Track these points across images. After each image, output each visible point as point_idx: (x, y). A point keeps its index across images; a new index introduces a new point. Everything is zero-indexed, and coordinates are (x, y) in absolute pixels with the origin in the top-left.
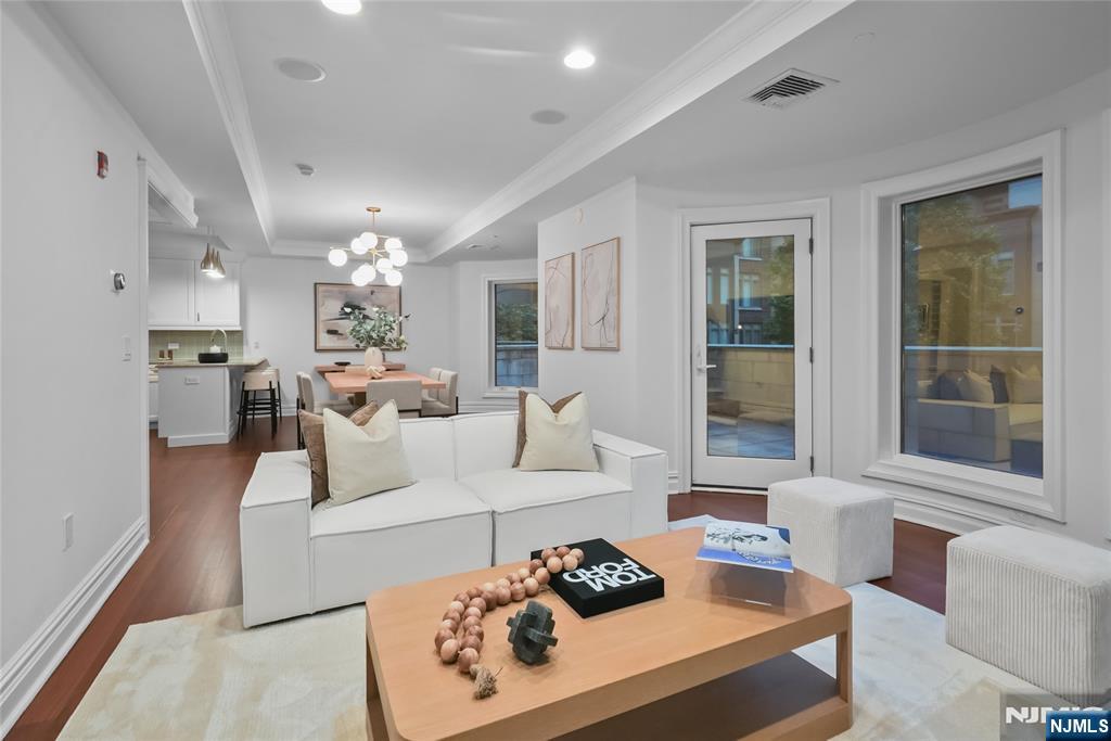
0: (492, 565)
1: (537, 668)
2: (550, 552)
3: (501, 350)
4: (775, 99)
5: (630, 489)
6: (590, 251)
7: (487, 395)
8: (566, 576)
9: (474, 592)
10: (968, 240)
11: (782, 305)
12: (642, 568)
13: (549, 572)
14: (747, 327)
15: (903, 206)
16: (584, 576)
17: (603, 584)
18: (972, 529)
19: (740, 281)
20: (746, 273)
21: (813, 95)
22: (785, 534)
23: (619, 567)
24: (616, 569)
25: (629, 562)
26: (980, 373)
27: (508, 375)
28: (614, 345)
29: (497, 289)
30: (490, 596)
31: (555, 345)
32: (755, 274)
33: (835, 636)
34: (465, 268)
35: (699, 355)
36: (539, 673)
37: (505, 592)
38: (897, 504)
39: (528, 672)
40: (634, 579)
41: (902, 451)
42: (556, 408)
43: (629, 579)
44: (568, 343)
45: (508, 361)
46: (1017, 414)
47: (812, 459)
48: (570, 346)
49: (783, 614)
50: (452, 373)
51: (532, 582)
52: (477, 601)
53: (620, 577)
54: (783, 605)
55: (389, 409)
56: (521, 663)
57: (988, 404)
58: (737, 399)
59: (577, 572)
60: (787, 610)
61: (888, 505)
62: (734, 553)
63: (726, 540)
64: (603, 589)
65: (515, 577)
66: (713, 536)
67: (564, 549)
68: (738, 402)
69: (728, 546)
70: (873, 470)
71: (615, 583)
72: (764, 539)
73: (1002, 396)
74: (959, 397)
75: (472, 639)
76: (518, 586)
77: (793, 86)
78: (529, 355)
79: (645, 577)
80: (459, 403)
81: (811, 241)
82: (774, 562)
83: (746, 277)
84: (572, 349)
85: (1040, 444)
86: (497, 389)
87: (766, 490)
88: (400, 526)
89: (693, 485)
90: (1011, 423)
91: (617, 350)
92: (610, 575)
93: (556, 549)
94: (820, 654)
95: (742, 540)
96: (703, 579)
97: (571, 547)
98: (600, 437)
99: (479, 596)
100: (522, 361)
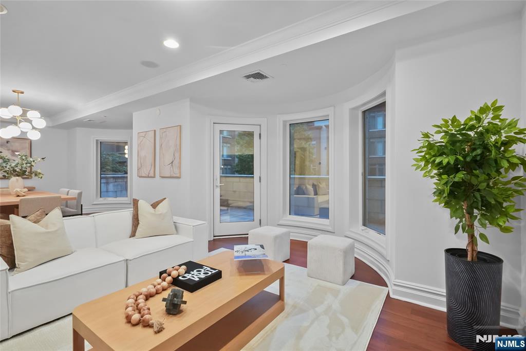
0: (126, 287)
1: (179, 315)
2: (171, 269)
3: (104, 178)
4: (252, 79)
5: (192, 240)
6: (164, 130)
7: (95, 203)
8: (180, 278)
9: (137, 294)
10: (304, 137)
11: (241, 158)
12: (212, 268)
13: (173, 278)
14: (226, 167)
15: (290, 124)
16: (189, 276)
17: (198, 278)
18: (310, 239)
19: (223, 146)
20: (225, 143)
21: (265, 80)
22: (262, 247)
23: (202, 270)
24: (201, 271)
25: (206, 267)
26: (309, 185)
27: (107, 191)
28: (178, 175)
29: (102, 144)
30: (146, 293)
31: (144, 175)
32: (229, 143)
33: (279, 280)
34: (80, 132)
35: (216, 179)
36: (181, 316)
37: (153, 290)
38: (291, 234)
39: (175, 318)
40: (210, 273)
41: (290, 214)
42: (154, 206)
43: (208, 273)
44: (152, 174)
45: (107, 183)
46: (321, 199)
47: (260, 220)
48: (153, 175)
49: (264, 274)
50: (78, 191)
51: (165, 284)
52: (141, 297)
53: (204, 273)
54: (264, 271)
55: (56, 213)
56: (171, 316)
57: (312, 196)
58: (227, 198)
59: (185, 275)
60: (266, 273)
61: (288, 234)
62: (245, 256)
63: (242, 252)
64: (198, 279)
65: (155, 283)
66: (237, 251)
67: (177, 267)
68: (228, 200)
69: (243, 254)
70: (281, 222)
71: (203, 276)
72: (256, 249)
73: (316, 194)
74: (304, 194)
75: (146, 311)
76: (159, 287)
77: (259, 76)
78: (120, 180)
79: (214, 272)
80: (83, 208)
81: (260, 134)
82: (262, 256)
83: (225, 145)
84: (154, 177)
85: (328, 209)
86: (102, 199)
87: (248, 234)
88: (76, 274)
89: (214, 236)
90: (319, 201)
91: (179, 178)
92: (200, 274)
93: (173, 267)
94: (273, 288)
95: (248, 251)
96: (234, 268)
97: (180, 266)
98: (176, 219)
99: (141, 294)
100: (116, 184)
